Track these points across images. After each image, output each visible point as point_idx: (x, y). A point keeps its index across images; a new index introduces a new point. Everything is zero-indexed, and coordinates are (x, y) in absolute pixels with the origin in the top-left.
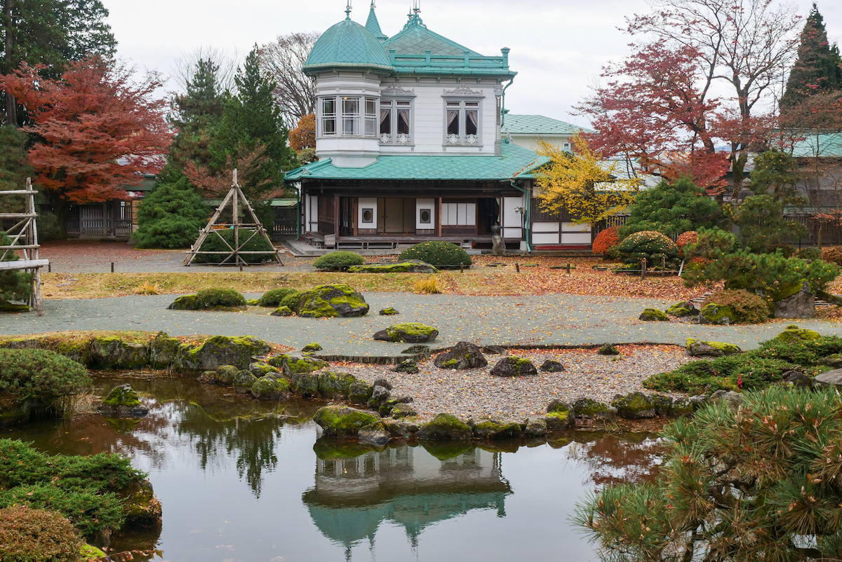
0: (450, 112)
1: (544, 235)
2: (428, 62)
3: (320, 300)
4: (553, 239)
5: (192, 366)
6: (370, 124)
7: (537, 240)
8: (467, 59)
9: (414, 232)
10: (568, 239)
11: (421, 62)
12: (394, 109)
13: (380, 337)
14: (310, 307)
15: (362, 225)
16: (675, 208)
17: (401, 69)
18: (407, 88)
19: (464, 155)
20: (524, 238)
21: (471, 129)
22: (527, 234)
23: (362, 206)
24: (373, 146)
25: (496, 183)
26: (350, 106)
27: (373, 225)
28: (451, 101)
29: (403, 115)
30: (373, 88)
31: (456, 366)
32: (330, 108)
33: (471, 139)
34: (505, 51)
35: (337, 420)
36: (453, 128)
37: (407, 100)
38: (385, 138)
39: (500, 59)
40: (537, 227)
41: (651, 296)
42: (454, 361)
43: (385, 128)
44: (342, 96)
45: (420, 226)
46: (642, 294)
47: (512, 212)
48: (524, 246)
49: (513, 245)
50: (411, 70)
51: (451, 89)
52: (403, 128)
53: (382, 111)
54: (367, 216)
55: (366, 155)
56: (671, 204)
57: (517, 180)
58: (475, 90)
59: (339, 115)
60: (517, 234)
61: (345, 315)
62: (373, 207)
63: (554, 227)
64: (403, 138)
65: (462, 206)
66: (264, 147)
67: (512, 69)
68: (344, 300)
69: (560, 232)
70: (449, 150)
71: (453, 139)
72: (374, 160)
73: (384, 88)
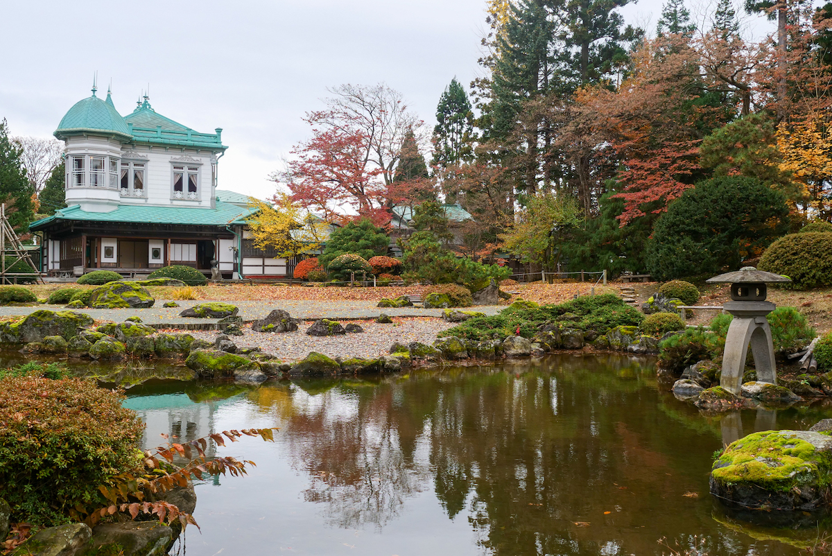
0: (176, 174)
1: (252, 266)
2: (159, 134)
3: (112, 294)
4: (258, 271)
5: (12, 339)
6: (112, 179)
7: (246, 271)
8: (189, 135)
9: (147, 265)
10: (269, 271)
11: (154, 134)
12: (132, 170)
14: (103, 300)
15: (104, 260)
16: (361, 242)
17: (137, 139)
18: (141, 154)
19: (186, 207)
20: (235, 270)
21: (192, 188)
22: (238, 267)
23: (104, 245)
24: (115, 196)
25: (213, 228)
26: (98, 166)
27: (114, 260)
28: (177, 166)
29: (138, 175)
30: (115, 150)
31: (274, 330)
32: (79, 163)
33: (193, 195)
34: (219, 130)
35: (213, 362)
36: (178, 187)
37: (141, 163)
38: (124, 191)
39: (215, 137)
40: (246, 261)
41: (362, 299)
42: (271, 326)
43: (124, 183)
44: (90, 155)
45: (152, 261)
47: (225, 252)
48: (236, 276)
49: (227, 276)
50: (146, 139)
51: (177, 156)
52: (139, 185)
53: (122, 170)
54: (109, 253)
55: (110, 203)
56: (357, 239)
57: (232, 225)
58: (195, 158)
59: (87, 170)
60: (230, 267)
61: (136, 306)
62: (115, 245)
63: (259, 261)
64: (139, 192)
65: (185, 247)
66: (13, 200)
67: (224, 144)
68: (133, 294)
69: (264, 266)
70: (175, 203)
71: (178, 194)
72: (116, 208)
73: (124, 152)
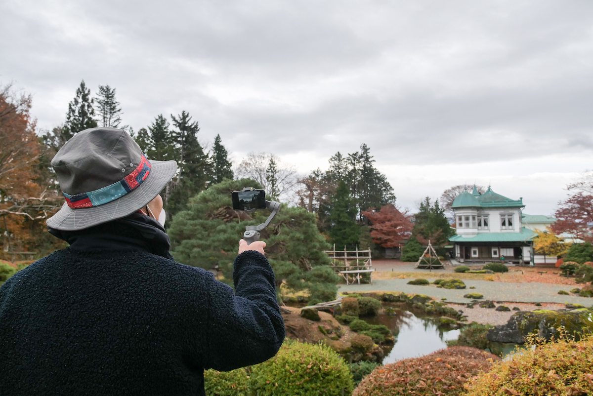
0: (502, 219)
1: (538, 259)
2: (493, 203)
3: (450, 284)
4: (542, 261)
5: (410, 302)
6: (474, 224)
7: (536, 261)
8: (507, 202)
9: (491, 258)
10: (548, 261)
11: (491, 204)
12: (483, 218)
13: (466, 296)
15: (473, 256)
16: (584, 253)
17: (484, 206)
18: (486, 212)
19: (507, 233)
20: (531, 261)
21: (510, 224)
22: (532, 260)
23: (473, 250)
24: (476, 231)
25: (519, 242)
26: (467, 219)
27: (477, 256)
28: (502, 215)
29: (486, 221)
30: (475, 213)
31: (485, 307)
32: (460, 219)
33: (510, 227)
34: (521, 198)
35: (444, 321)
36: (504, 224)
37: (487, 215)
38: (480, 228)
39: (519, 201)
40: (536, 257)
42: (485, 305)
43: (480, 225)
44: (464, 216)
45: (493, 256)
46: (567, 284)
47: (526, 253)
48: (531, 264)
49: (527, 263)
50: (488, 206)
51: (502, 212)
52: (486, 224)
53: (478, 219)
54: (475, 253)
55: (473, 234)
56: (582, 251)
57: (527, 241)
58: (511, 211)
59: (463, 221)
60: (529, 259)
61: (458, 288)
62: (477, 250)
63: (543, 257)
64: (486, 228)
65: (508, 250)
66: (441, 230)
67: (524, 204)
68: (457, 284)
69: (545, 259)
70: (503, 231)
71: (504, 227)
72: (475, 235)
73: (479, 212)
